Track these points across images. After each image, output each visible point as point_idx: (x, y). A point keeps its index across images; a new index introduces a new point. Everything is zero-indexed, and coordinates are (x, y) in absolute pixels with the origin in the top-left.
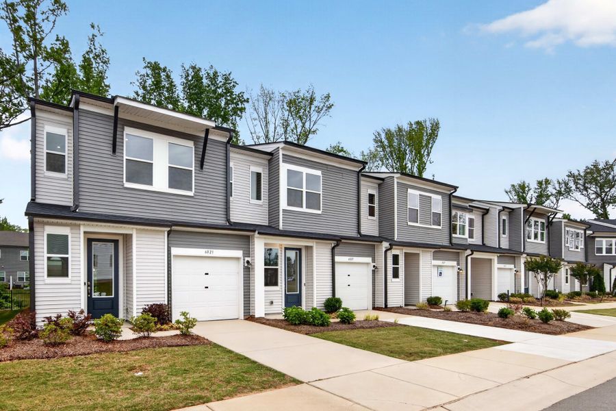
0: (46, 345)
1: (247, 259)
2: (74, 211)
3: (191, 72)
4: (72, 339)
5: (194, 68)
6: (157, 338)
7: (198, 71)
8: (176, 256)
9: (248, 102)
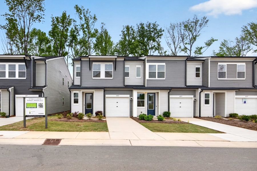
0: (68, 119)
1: (131, 97)
2: (80, 87)
3: (140, 26)
4: (73, 118)
5: (141, 24)
6: (92, 120)
7: (143, 25)
8: (107, 97)
9: (163, 31)
